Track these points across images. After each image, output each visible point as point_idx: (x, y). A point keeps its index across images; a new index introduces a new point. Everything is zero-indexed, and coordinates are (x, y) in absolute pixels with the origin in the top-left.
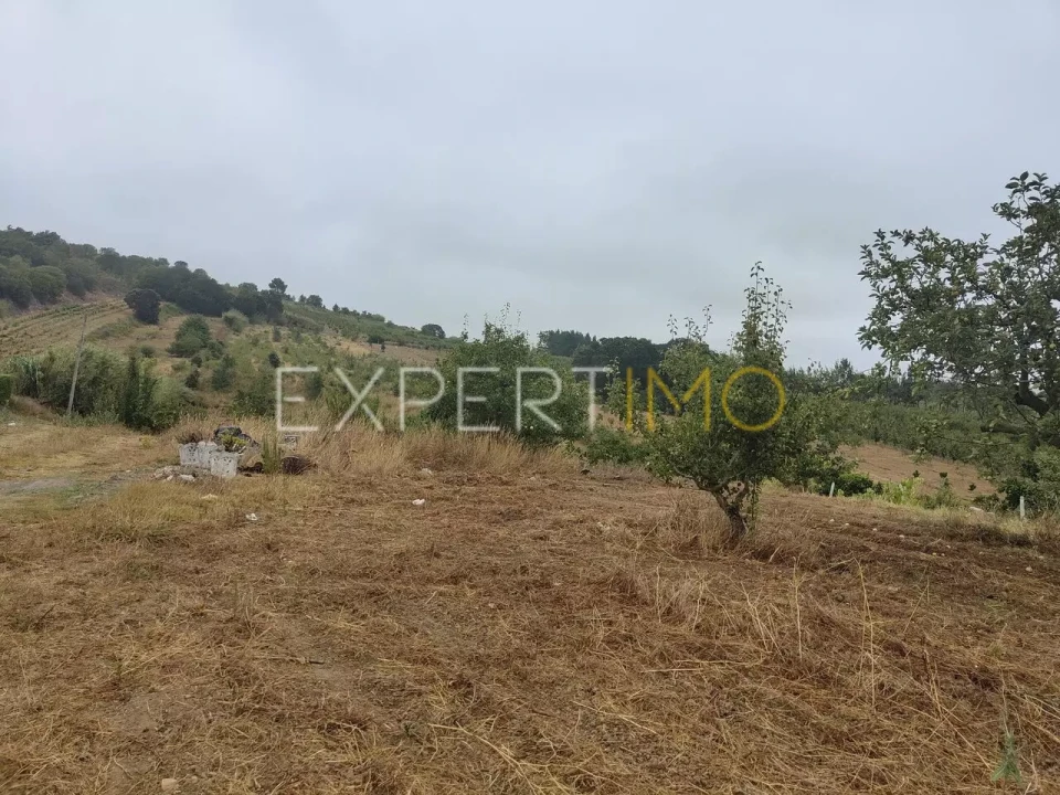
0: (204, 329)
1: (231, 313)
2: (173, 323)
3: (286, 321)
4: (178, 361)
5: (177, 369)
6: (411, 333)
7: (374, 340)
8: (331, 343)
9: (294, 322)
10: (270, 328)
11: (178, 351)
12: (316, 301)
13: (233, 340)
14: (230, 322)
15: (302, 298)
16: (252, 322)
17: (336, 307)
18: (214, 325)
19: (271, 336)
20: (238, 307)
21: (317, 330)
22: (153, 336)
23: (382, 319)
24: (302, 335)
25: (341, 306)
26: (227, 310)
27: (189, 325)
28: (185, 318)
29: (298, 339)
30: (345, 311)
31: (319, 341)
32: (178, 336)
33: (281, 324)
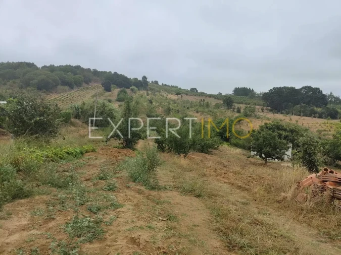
0: (125, 92)
1: (133, 87)
2: (116, 91)
3: (149, 89)
4: (120, 103)
5: (120, 106)
6: (187, 91)
7: (178, 94)
8: (165, 96)
9: (151, 89)
10: (145, 92)
11: (119, 100)
12: (156, 82)
13: (134, 96)
14: (132, 90)
15: (152, 82)
16: (139, 90)
17: (163, 84)
18: (128, 91)
19: (146, 94)
20: (134, 85)
21: (159, 92)
22: (110, 96)
23: (177, 87)
24: (156, 93)
25: (164, 84)
26: (131, 86)
27: (121, 91)
28: (119, 90)
29: (154, 95)
30: (166, 85)
31: (161, 95)
32: (118, 95)
33: (148, 90)
